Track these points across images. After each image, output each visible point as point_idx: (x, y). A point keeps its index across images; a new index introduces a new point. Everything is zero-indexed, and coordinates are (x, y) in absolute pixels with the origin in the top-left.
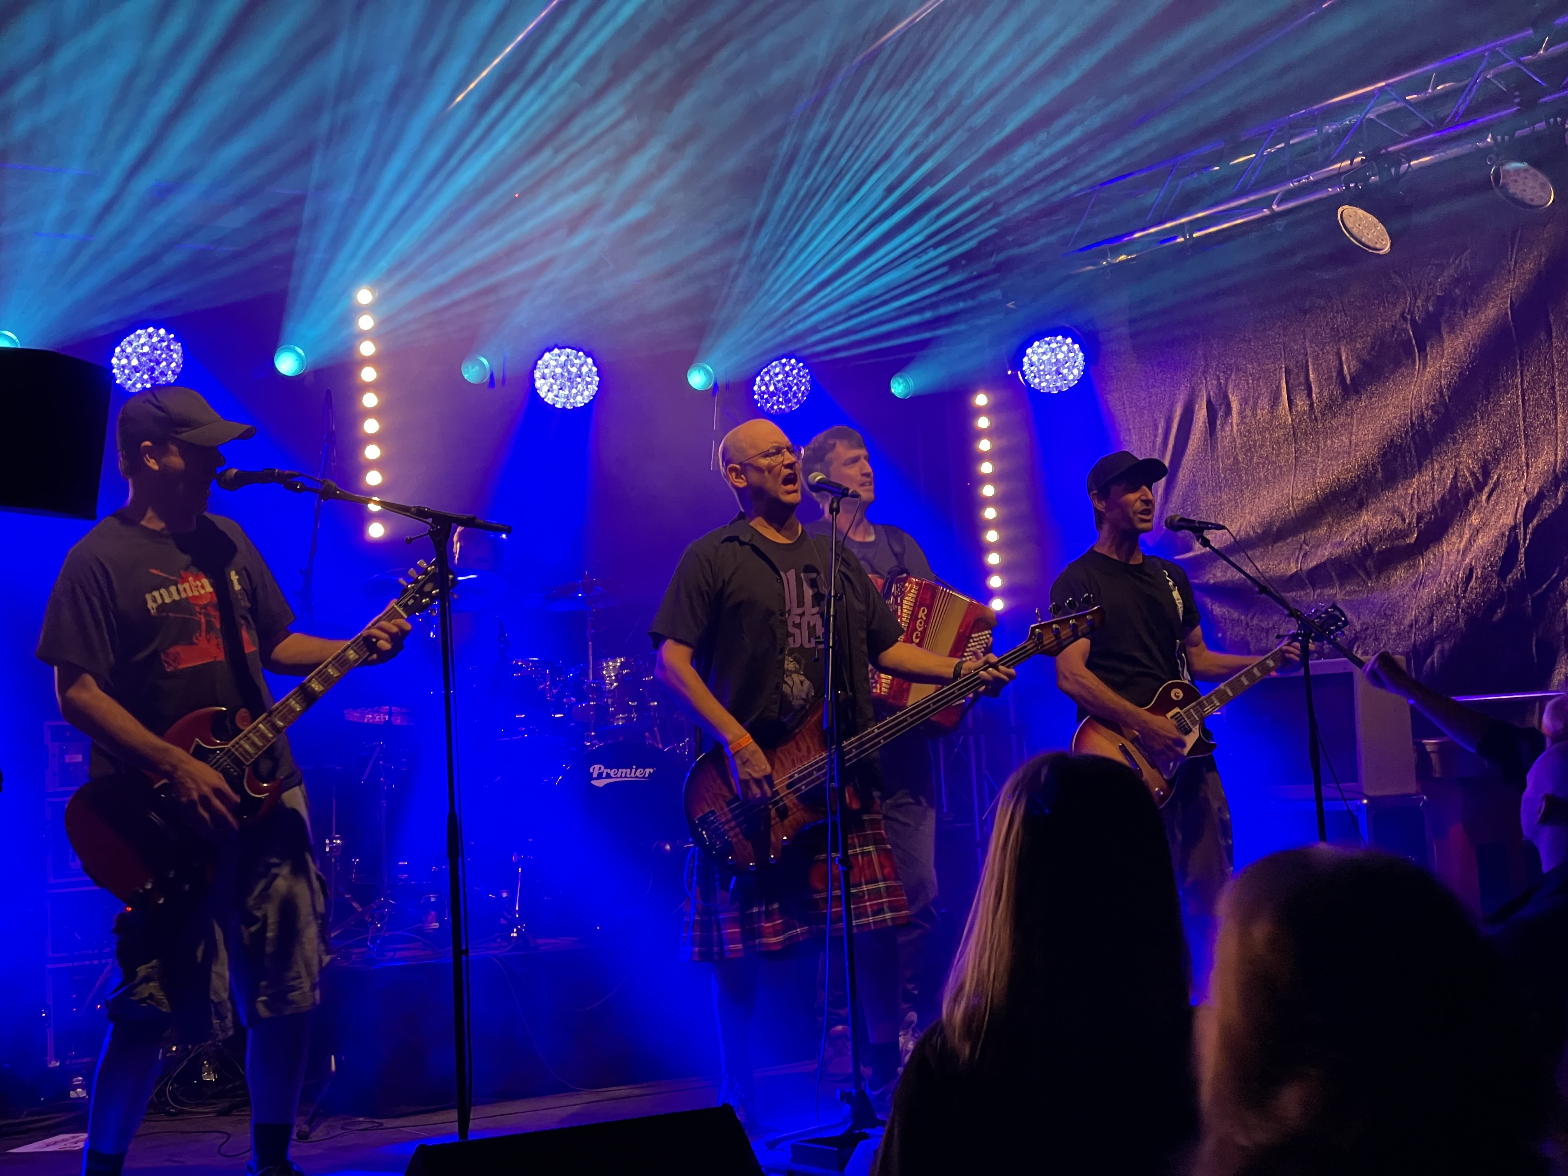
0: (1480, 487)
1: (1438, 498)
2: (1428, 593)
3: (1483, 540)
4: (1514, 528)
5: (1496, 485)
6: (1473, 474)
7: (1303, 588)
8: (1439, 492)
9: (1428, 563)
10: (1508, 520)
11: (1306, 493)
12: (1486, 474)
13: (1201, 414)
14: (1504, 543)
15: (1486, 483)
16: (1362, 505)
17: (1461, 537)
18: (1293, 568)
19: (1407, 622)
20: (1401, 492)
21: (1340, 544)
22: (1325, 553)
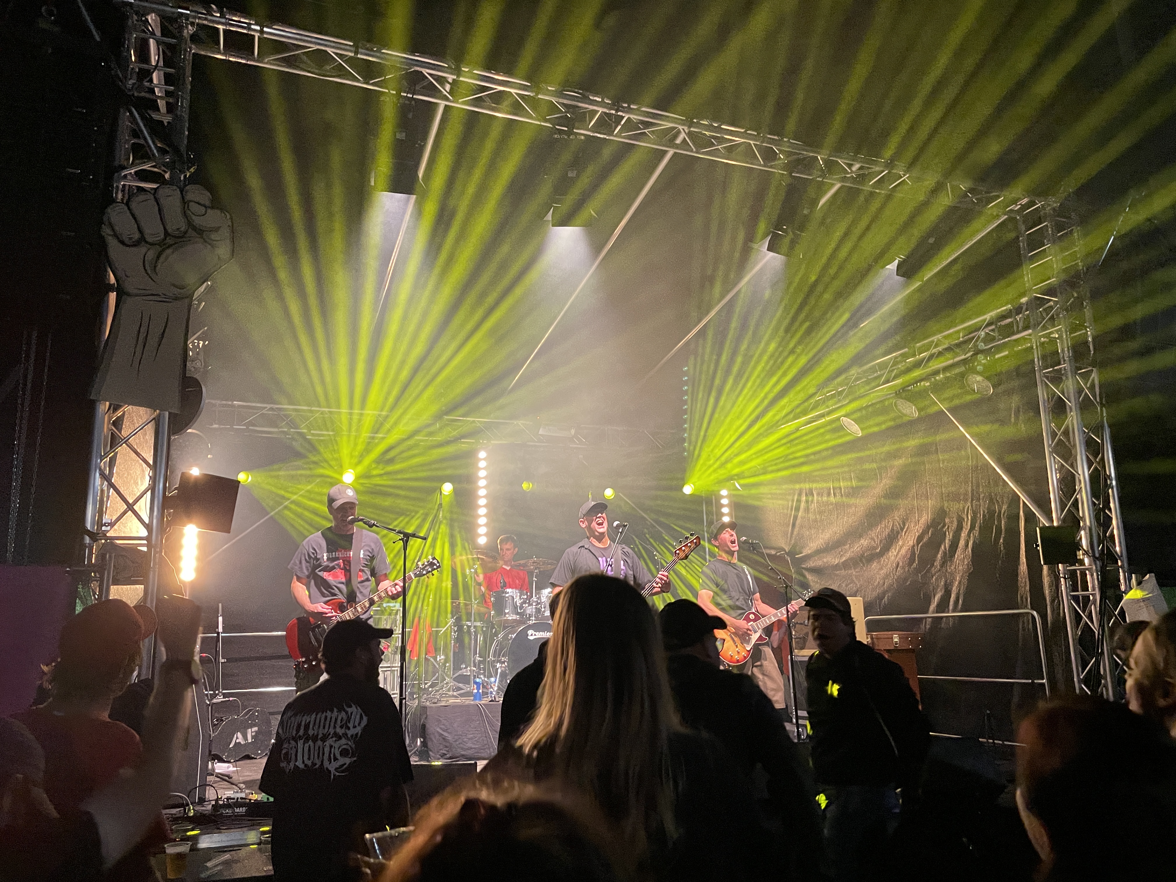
0: (902, 529)
1: (887, 533)
2: (883, 572)
3: (903, 551)
4: (914, 546)
5: (907, 528)
6: (899, 524)
7: (841, 570)
8: (887, 531)
9: (884, 561)
10: (911, 543)
11: (840, 530)
12: (904, 525)
13: (804, 499)
14: (909, 553)
15: (904, 528)
16: (861, 536)
17: (895, 550)
18: (837, 561)
19: (875, 584)
20: (874, 531)
21: (853, 552)
22: (848, 555)
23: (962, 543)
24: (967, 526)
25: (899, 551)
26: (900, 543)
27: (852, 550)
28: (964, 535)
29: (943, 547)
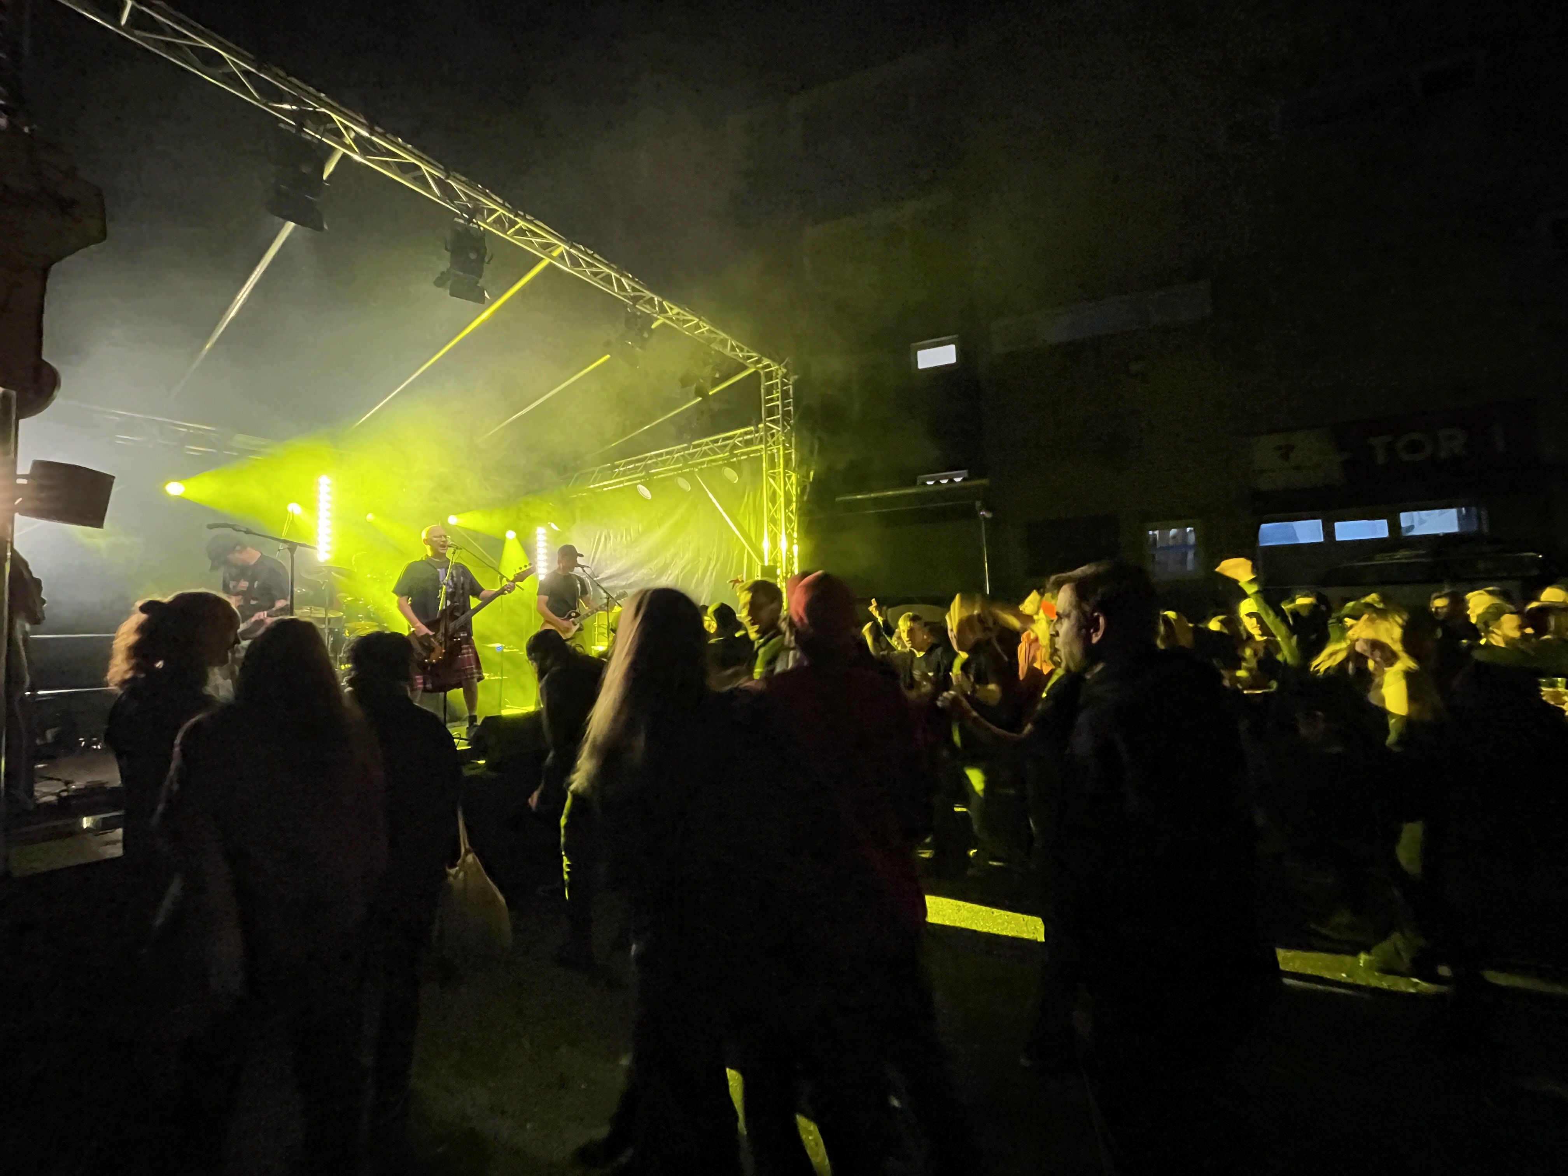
3: (671, 578)
5: (676, 562)
10: (677, 572)
13: (603, 539)
18: (624, 583)
23: (709, 573)
24: (713, 563)
25: (668, 578)
26: (670, 572)
27: (636, 575)
28: (710, 568)
29: (697, 576)
